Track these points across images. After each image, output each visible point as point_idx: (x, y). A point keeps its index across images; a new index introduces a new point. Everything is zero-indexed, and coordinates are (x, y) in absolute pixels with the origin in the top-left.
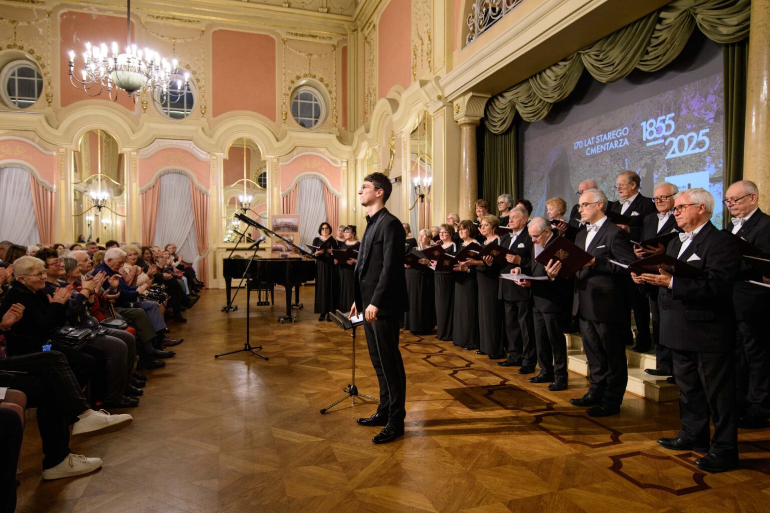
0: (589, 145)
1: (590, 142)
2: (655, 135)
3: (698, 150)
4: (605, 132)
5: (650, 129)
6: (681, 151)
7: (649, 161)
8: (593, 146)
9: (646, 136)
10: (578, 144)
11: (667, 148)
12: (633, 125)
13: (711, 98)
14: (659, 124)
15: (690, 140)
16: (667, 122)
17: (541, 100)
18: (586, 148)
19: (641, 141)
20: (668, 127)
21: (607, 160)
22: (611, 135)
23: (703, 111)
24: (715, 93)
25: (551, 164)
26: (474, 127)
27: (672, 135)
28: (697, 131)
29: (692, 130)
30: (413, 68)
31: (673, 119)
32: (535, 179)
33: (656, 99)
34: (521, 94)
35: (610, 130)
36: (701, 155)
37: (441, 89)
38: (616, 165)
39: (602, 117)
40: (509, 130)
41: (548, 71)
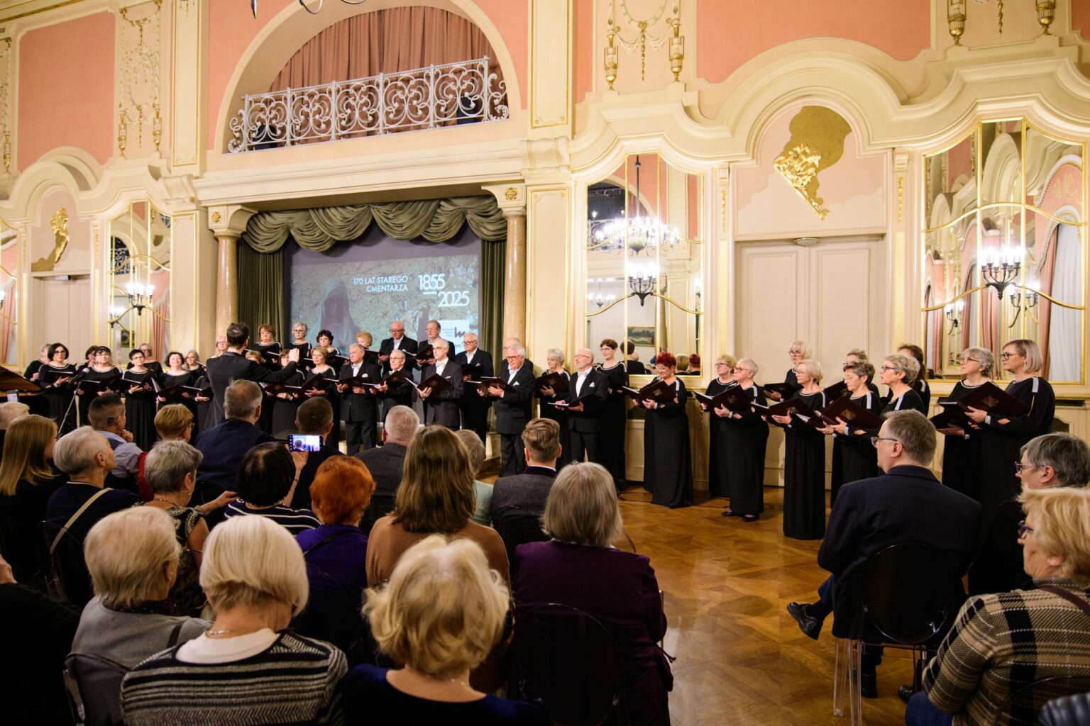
0: (370, 284)
1: (370, 281)
2: (430, 287)
3: (461, 305)
4: (385, 275)
5: (425, 282)
6: (449, 303)
7: (425, 306)
8: (373, 285)
9: (422, 286)
10: (358, 280)
11: (439, 299)
12: (411, 276)
13: (471, 270)
14: (433, 280)
15: (456, 296)
16: (439, 279)
17: (323, 233)
18: (367, 285)
19: (418, 289)
20: (440, 283)
21: (388, 299)
22: (392, 279)
23: (465, 278)
24: (473, 267)
25: (328, 293)
26: (235, 240)
27: (444, 290)
28: (462, 290)
29: (457, 289)
30: (120, 139)
31: (444, 278)
32: (307, 304)
33: (430, 259)
34: (297, 220)
35: (391, 275)
36: (463, 308)
37: (195, 190)
38: (396, 305)
39: (384, 262)
40: (278, 251)
41: (333, 210)
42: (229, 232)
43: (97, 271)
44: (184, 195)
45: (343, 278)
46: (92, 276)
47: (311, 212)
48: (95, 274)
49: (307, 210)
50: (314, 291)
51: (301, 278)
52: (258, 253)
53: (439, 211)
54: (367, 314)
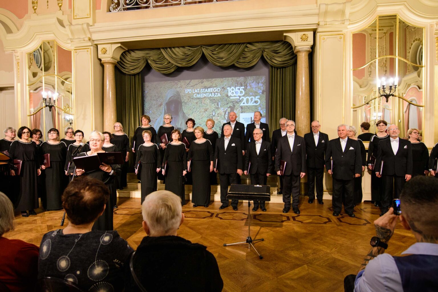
0: (196, 93)
1: (196, 91)
2: (235, 94)
3: (255, 104)
4: (205, 87)
5: (232, 91)
6: (247, 103)
7: (232, 105)
8: (198, 93)
9: (229, 94)
10: (188, 91)
11: (241, 101)
12: (223, 88)
13: (260, 85)
14: (237, 90)
15: (252, 99)
16: (241, 90)
17: (170, 62)
18: (194, 94)
19: (227, 96)
20: (241, 92)
21: (208, 101)
22: (210, 90)
23: (257, 89)
24: (262, 83)
25: (168, 99)
27: (244, 96)
28: (255, 96)
29: (252, 95)
30: (33, 3)
31: (244, 89)
32: (154, 105)
33: (235, 78)
34: (152, 55)
35: (209, 88)
36: (256, 106)
37: (91, 33)
38: (213, 105)
39: (205, 80)
40: (138, 74)
41: (177, 49)
42: (112, 60)
43: (19, 85)
44: (82, 36)
45: (178, 89)
46: (15, 88)
47: (162, 50)
48: (18, 87)
49: (159, 49)
50: (159, 97)
51: (150, 89)
52: (125, 74)
53: (246, 50)
54: (194, 110)
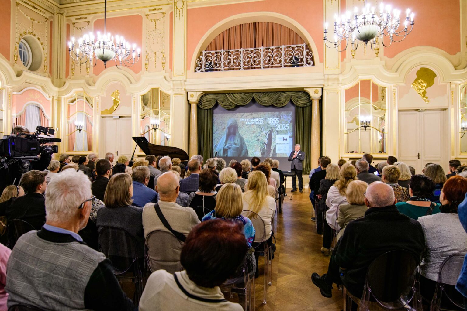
1: (248, 120)
2: (273, 123)
3: (286, 129)
4: (254, 118)
5: (271, 121)
6: (281, 128)
7: (271, 130)
8: (249, 122)
9: (269, 122)
10: (242, 120)
11: (276, 127)
12: (265, 118)
13: (289, 117)
14: (274, 120)
15: (284, 126)
16: (277, 120)
17: (232, 102)
18: (246, 122)
19: (268, 123)
20: (277, 121)
21: (255, 127)
22: (257, 120)
23: (287, 119)
25: (229, 125)
26: (197, 104)
27: (278, 124)
28: (286, 124)
29: (284, 123)
30: (146, 64)
31: (279, 120)
32: (220, 128)
33: (273, 113)
34: (221, 97)
35: (256, 118)
36: (286, 130)
37: (185, 85)
38: (259, 129)
39: (253, 113)
40: (210, 109)
41: (236, 94)
42: (196, 101)
43: (135, 115)
44: (180, 87)
45: (236, 119)
46: (132, 117)
47: (226, 94)
48: (134, 116)
49: (225, 94)
50: (223, 123)
51: (217, 118)
52: (202, 109)
53: (281, 96)
54: (246, 132)
